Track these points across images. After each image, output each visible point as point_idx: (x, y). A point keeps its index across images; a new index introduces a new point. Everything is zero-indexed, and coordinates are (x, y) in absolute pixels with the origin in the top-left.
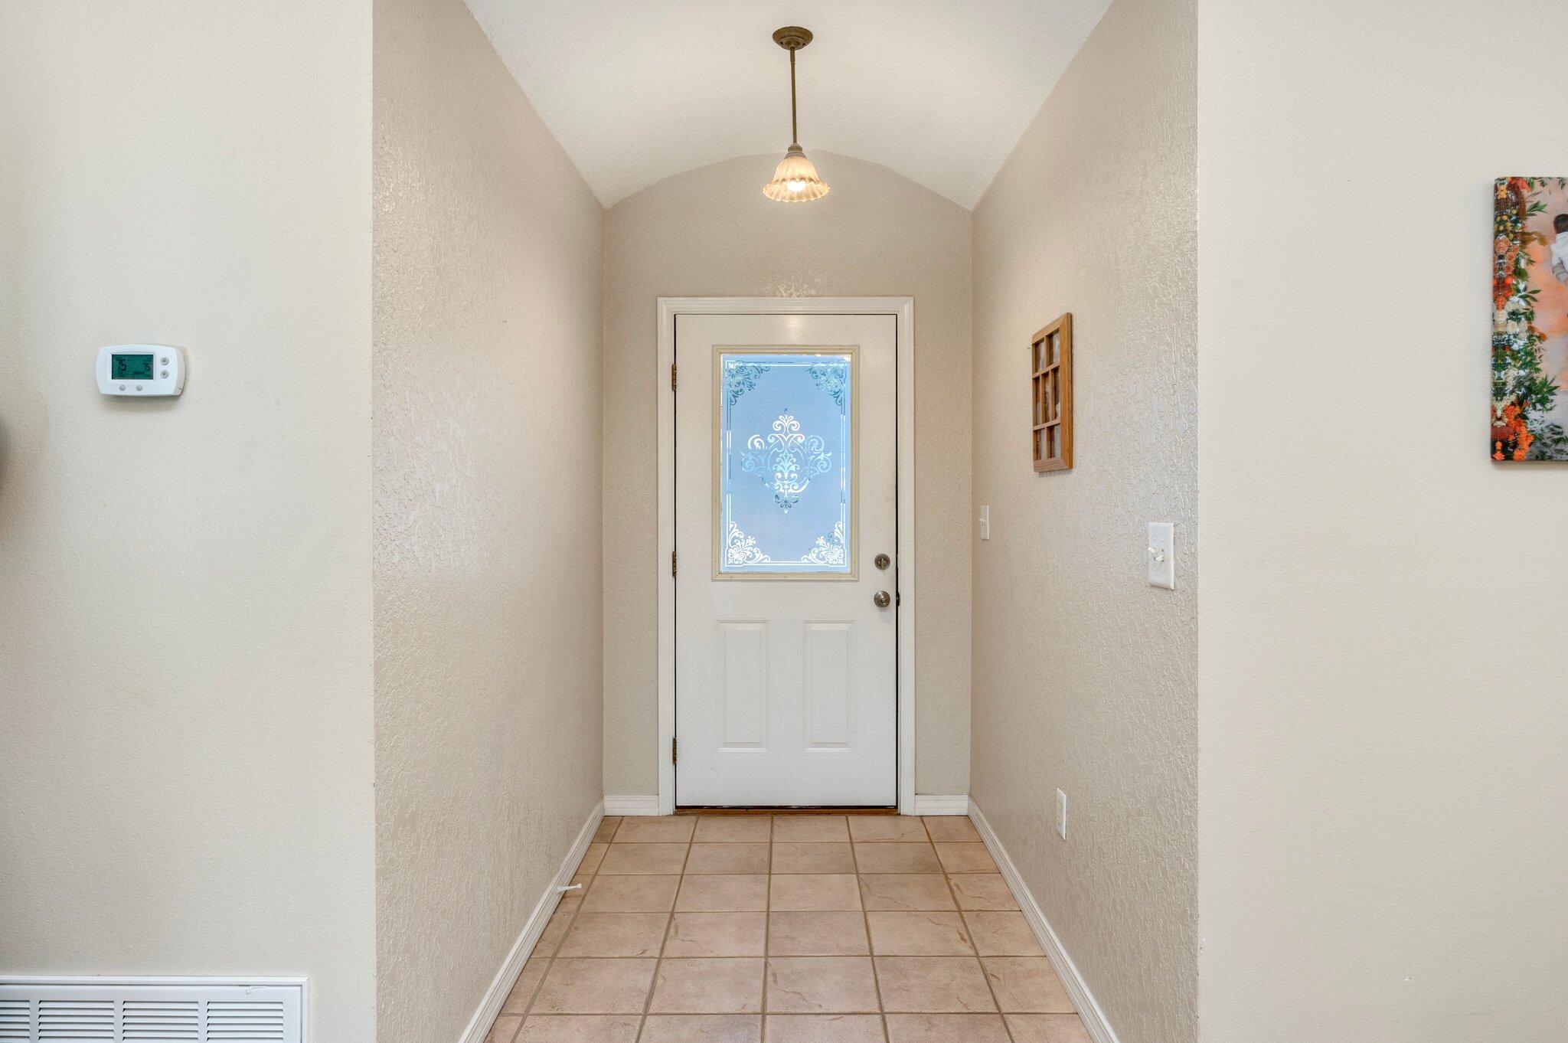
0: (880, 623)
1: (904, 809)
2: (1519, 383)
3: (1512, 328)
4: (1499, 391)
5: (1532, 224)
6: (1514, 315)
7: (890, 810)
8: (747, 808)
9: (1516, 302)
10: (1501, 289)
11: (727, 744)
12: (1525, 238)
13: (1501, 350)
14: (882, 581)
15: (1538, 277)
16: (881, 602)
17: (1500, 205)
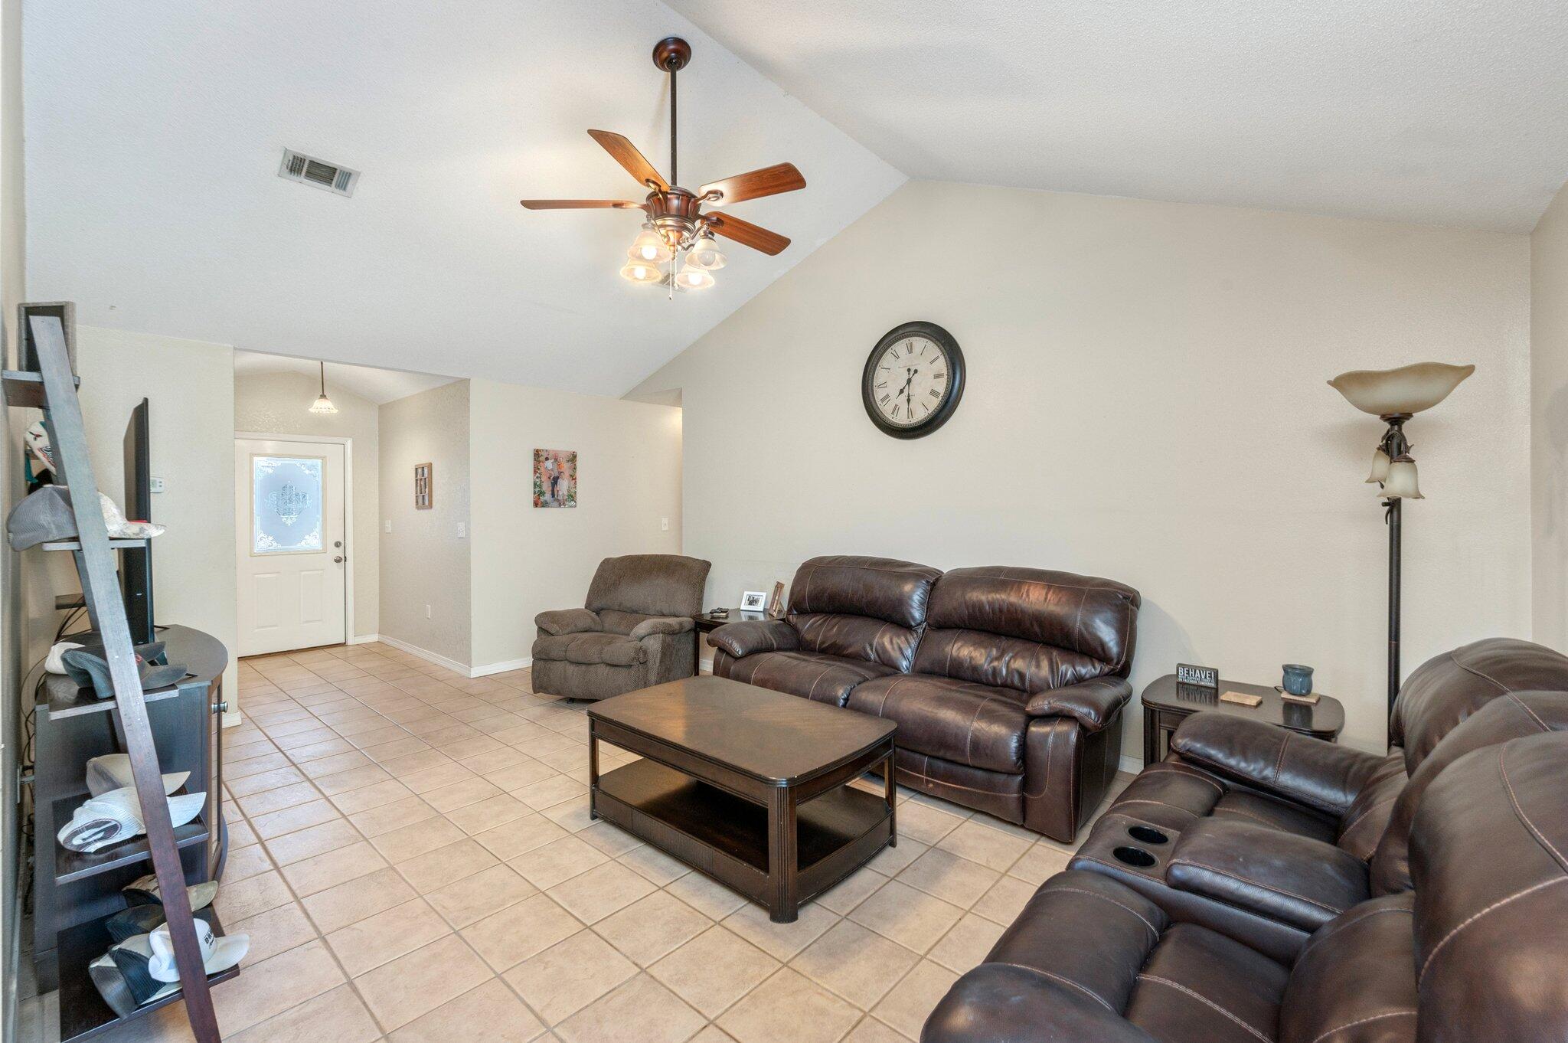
0: (338, 569)
1: (349, 643)
2: (538, 491)
3: (537, 480)
4: (535, 493)
5: (541, 459)
6: (537, 477)
7: (344, 644)
8: (270, 654)
9: (538, 475)
10: (535, 472)
11: (258, 628)
12: (540, 462)
13: (535, 484)
14: (339, 552)
15: (542, 470)
16: (338, 561)
17: (535, 454)
